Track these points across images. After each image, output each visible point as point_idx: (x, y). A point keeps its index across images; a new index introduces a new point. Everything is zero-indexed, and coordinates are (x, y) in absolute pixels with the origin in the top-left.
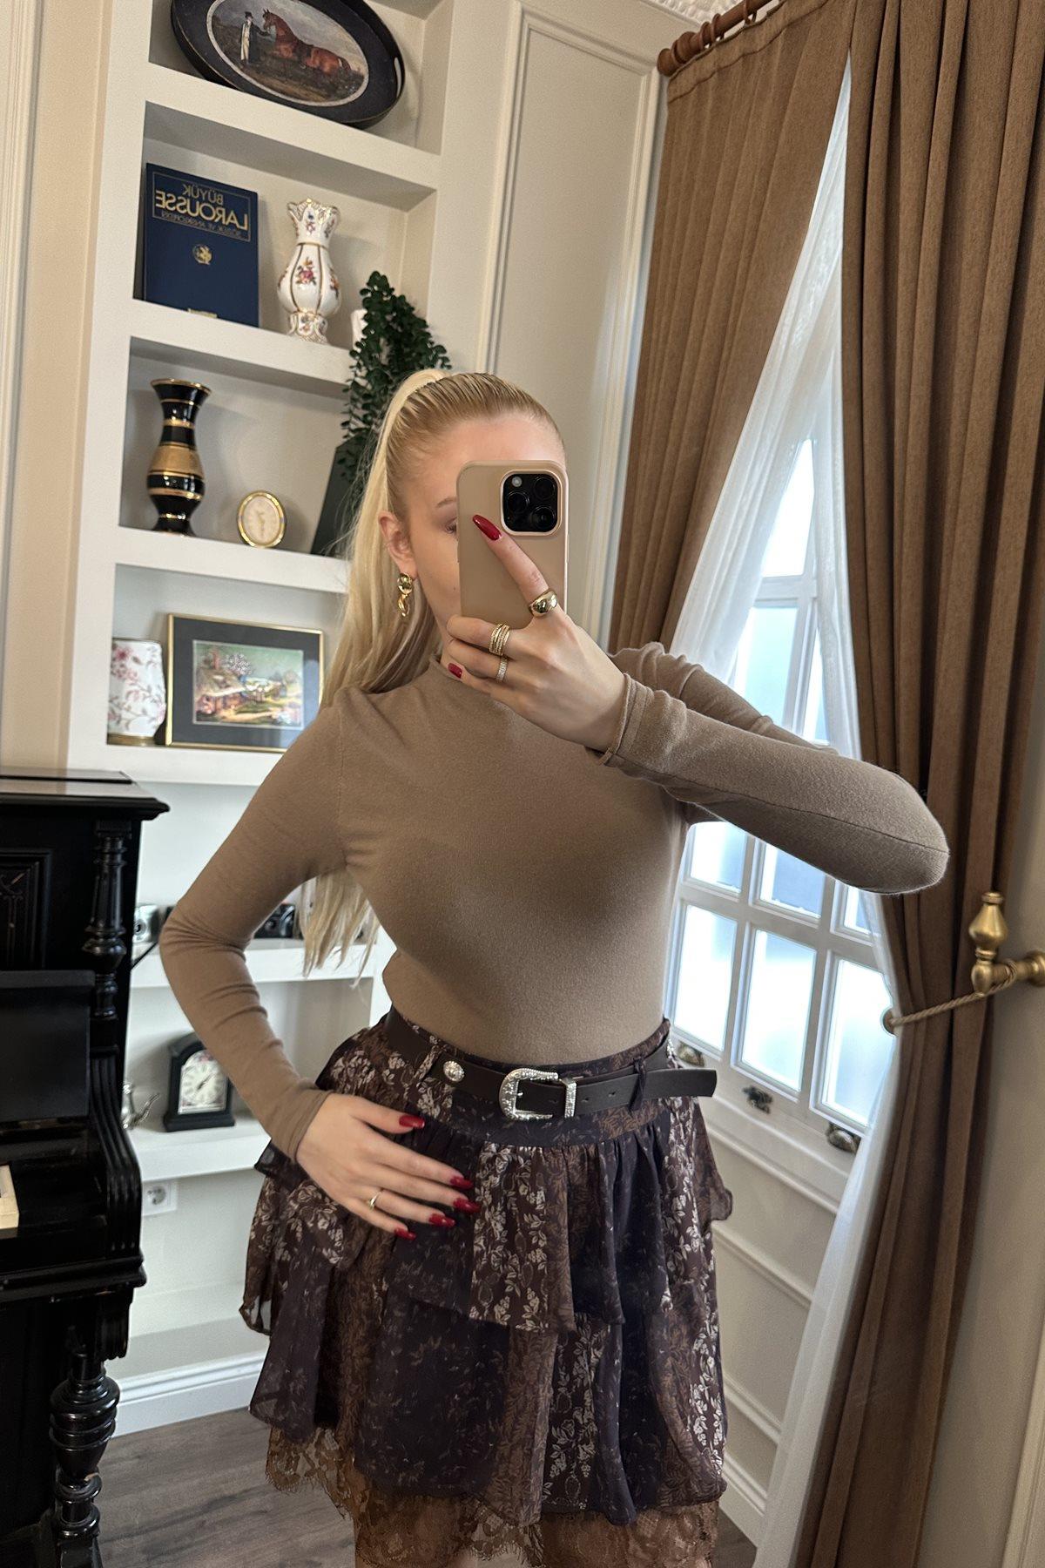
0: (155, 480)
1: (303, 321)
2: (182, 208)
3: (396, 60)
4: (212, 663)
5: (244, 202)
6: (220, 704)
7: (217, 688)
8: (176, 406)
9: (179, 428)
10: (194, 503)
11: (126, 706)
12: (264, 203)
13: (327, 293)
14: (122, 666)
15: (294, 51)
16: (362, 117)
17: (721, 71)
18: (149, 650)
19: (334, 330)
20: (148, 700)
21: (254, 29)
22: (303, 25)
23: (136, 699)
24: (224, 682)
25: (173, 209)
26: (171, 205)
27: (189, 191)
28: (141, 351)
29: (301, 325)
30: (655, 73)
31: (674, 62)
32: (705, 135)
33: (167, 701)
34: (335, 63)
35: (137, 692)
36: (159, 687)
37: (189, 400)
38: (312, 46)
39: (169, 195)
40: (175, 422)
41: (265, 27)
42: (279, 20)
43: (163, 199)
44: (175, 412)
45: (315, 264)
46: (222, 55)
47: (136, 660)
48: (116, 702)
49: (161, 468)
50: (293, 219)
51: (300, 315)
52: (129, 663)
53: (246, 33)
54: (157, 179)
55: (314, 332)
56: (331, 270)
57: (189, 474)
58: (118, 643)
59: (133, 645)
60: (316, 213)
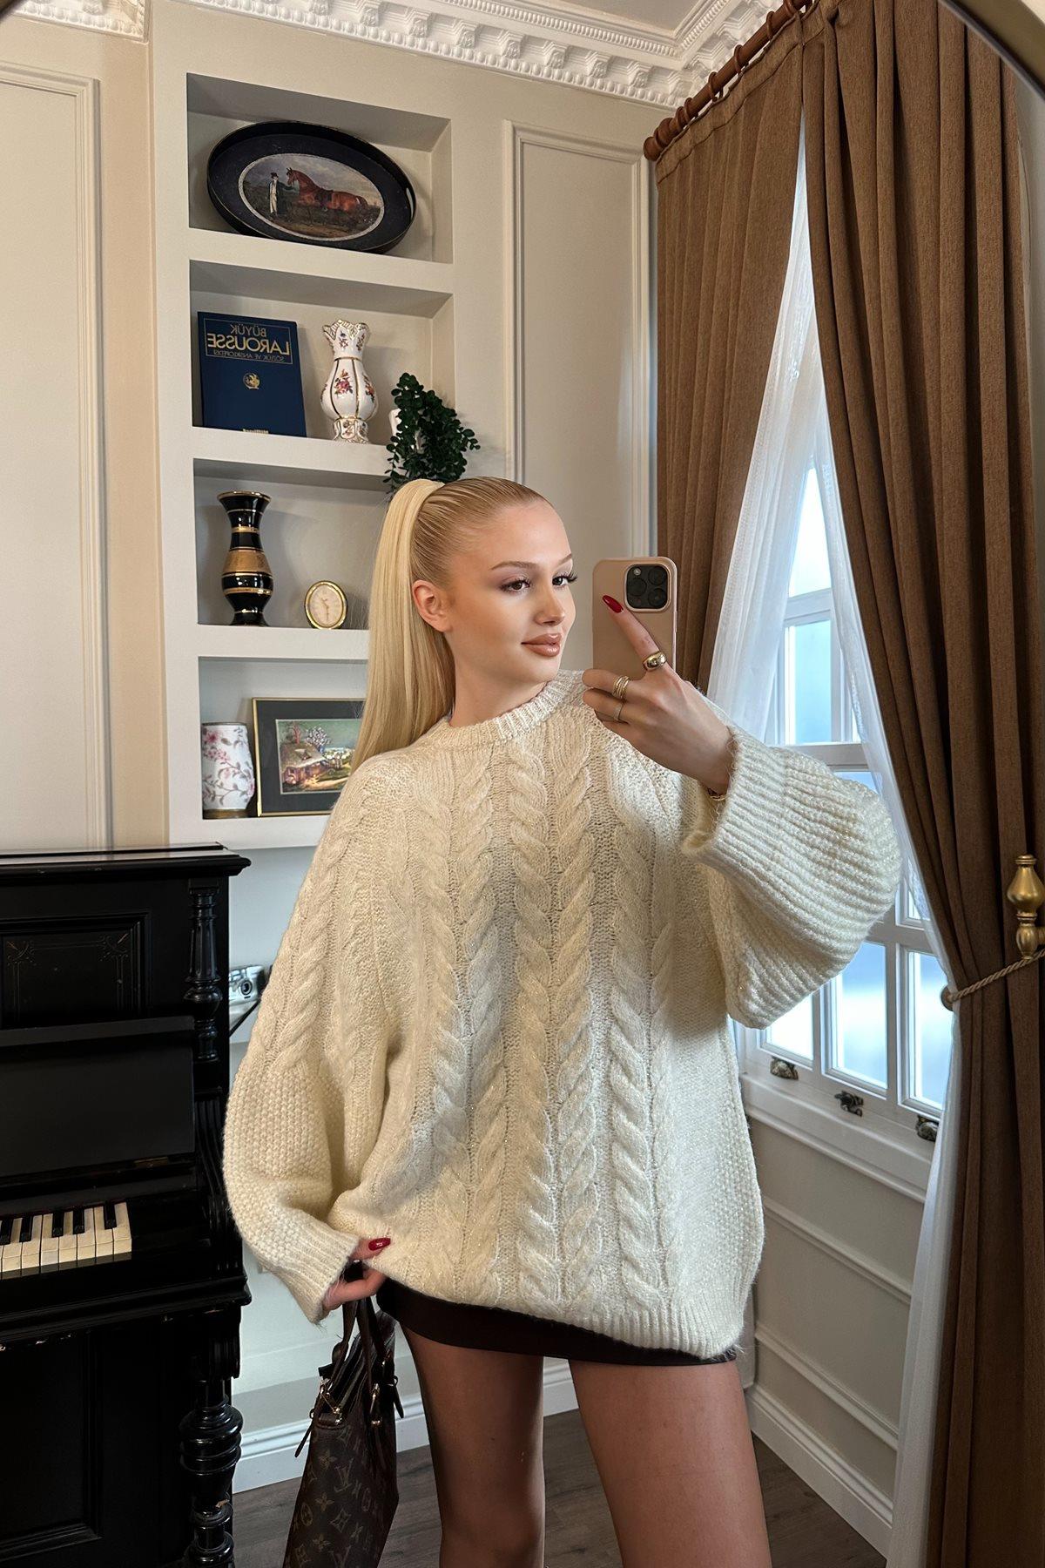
0: (229, 581)
1: (345, 427)
2: (230, 345)
3: (408, 190)
4: (294, 738)
5: (285, 332)
6: (303, 774)
7: (300, 761)
8: (241, 514)
9: (245, 533)
10: (265, 598)
11: (219, 783)
12: (303, 330)
13: (363, 398)
14: (213, 748)
15: (316, 198)
16: (382, 243)
17: (698, 147)
18: (235, 731)
19: (373, 430)
20: (238, 776)
21: (279, 186)
22: (322, 175)
23: (227, 776)
24: (306, 753)
25: (224, 346)
26: (221, 344)
27: (236, 329)
28: (205, 471)
29: (344, 430)
30: (644, 160)
31: (656, 149)
32: (689, 204)
33: (255, 777)
34: (353, 202)
35: (228, 769)
36: (247, 763)
37: (252, 509)
38: (332, 191)
39: (218, 336)
40: (241, 529)
41: (289, 183)
42: (301, 174)
43: (214, 339)
44: (240, 519)
45: (351, 375)
46: (254, 212)
47: (225, 741)
48: (209, 780)
49: (231, 571)
50: (328, 339)
51: (342, 421)
52: (220, 746)
53: (273, 190)
54: (206, 325)
55: (356, 434)
56: (366, 378)
57: (258, 573)
58: (208, 728)
59: (221, 728)
60: (347, 332)
